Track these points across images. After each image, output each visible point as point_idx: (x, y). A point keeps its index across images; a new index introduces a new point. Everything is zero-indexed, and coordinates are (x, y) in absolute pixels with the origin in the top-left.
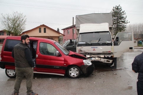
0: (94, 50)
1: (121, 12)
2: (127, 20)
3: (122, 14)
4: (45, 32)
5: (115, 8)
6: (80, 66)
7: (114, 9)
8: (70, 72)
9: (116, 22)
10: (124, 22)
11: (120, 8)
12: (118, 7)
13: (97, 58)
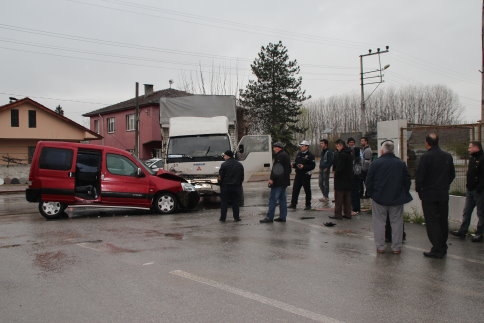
0: (199, 169)
1: (287, 62)
2: (302, 91)
3: (289, 69)
4: (32, 124)
5: (268, 50)
6: (176, 193)
7: (265, 52)
8: (160, 203)
9: (270, 95)
10: (293, 96)
11: (283, 53)
12: (276, 48)
13: (205, 186)
